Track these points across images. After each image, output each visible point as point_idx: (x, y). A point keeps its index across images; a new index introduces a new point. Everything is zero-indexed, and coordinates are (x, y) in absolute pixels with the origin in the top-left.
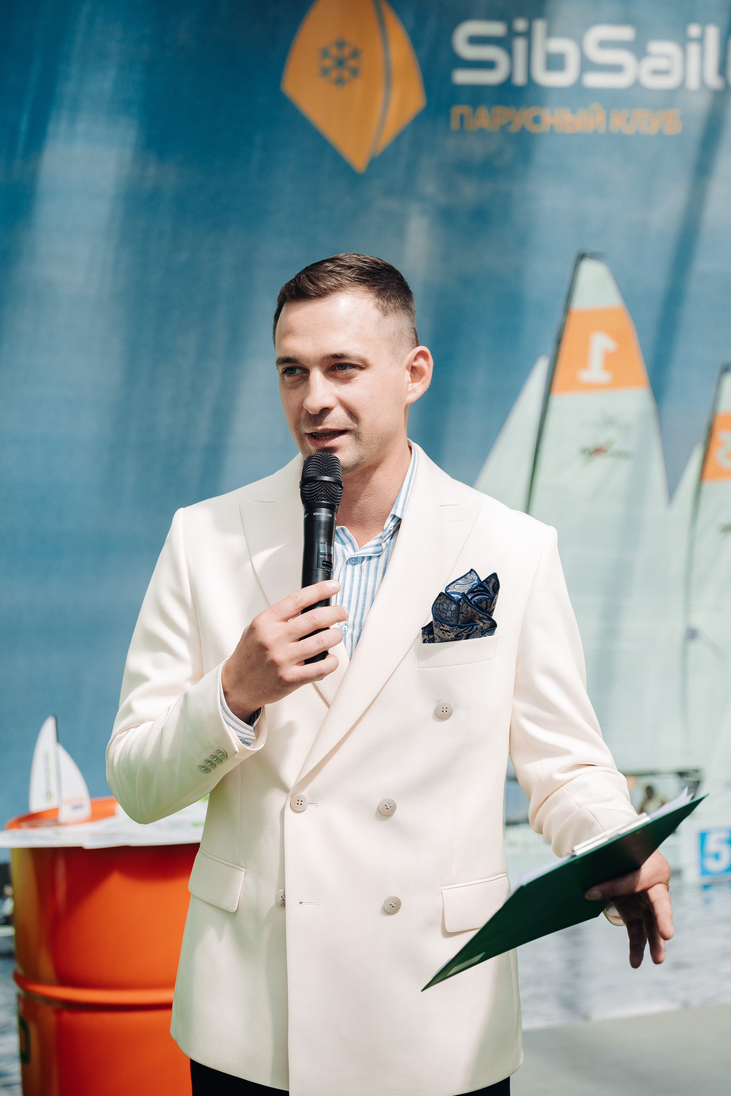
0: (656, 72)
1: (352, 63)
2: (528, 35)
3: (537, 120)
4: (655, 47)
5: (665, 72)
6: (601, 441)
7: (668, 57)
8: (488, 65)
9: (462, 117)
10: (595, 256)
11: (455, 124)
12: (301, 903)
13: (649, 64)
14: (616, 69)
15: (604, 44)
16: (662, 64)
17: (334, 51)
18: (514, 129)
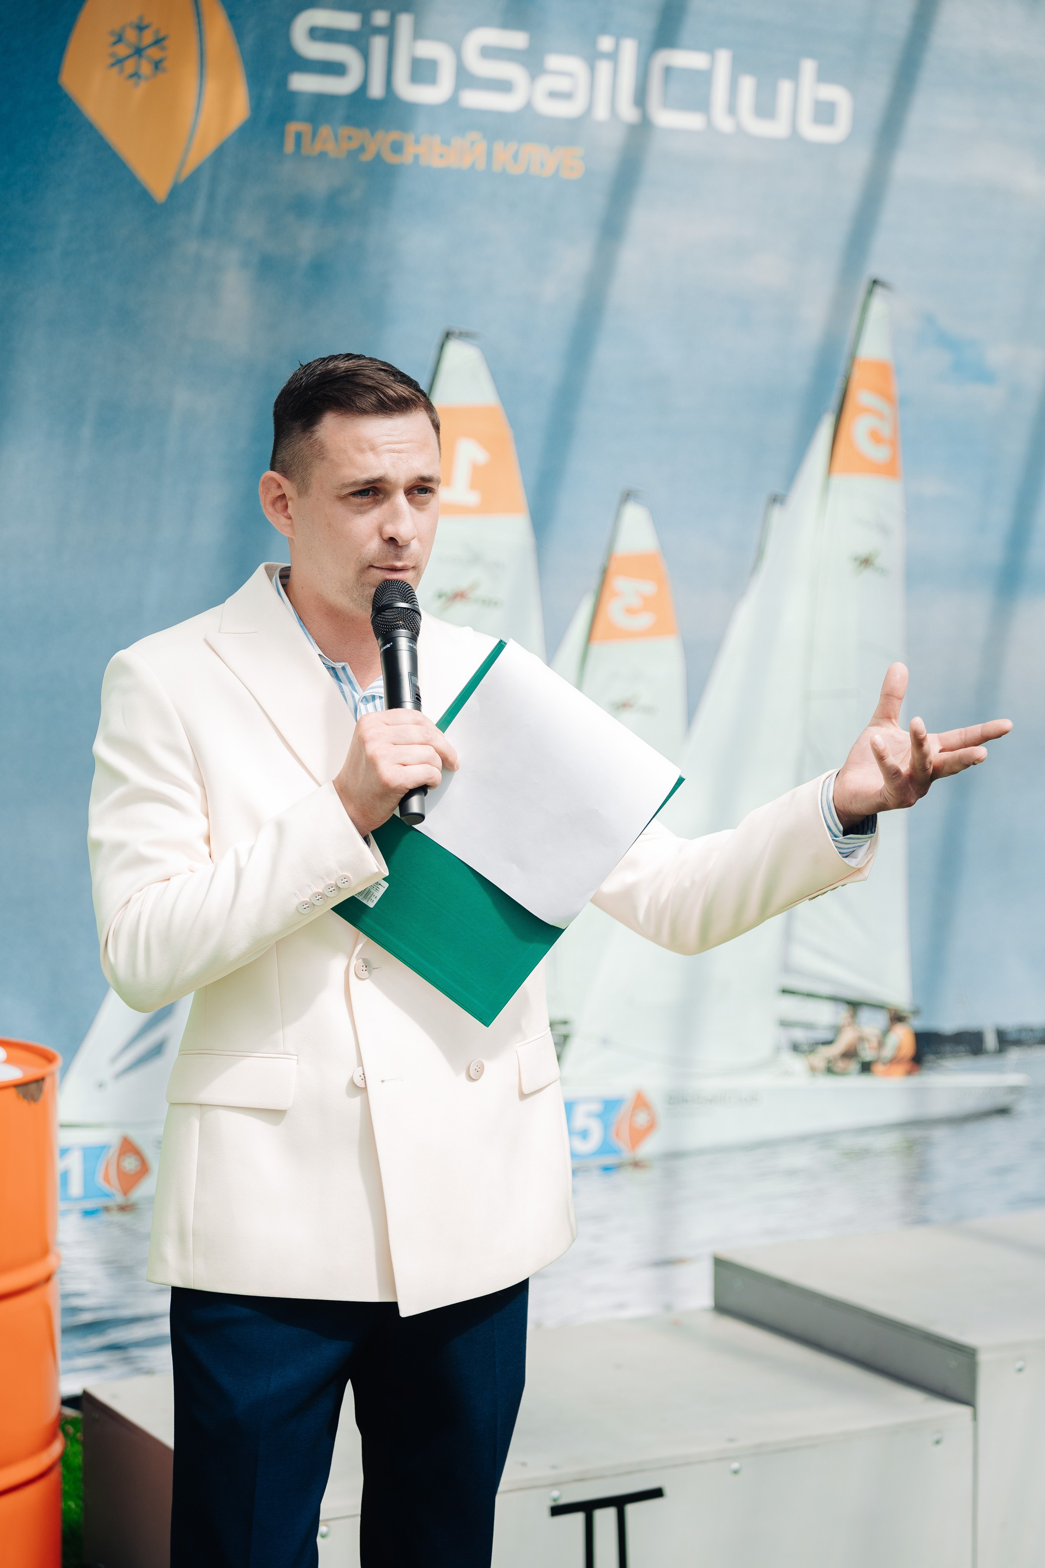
0: (554, 95)
1: (154, 53)
2: (389, 31)
3: (397, 148)
4: (554, 61)
5: (567, 96)
6: (463, 584)
7: (569, 74)
8: (336, 69)
9: (299, 136)
10: (464, 336)
11: (289, 146)
12: (383, 1081)
13: (546, 83)
14: (504, 86)
15: (488, 52)
16: (562, 84)
17: (131, 35)
18: (367, 157)
